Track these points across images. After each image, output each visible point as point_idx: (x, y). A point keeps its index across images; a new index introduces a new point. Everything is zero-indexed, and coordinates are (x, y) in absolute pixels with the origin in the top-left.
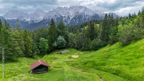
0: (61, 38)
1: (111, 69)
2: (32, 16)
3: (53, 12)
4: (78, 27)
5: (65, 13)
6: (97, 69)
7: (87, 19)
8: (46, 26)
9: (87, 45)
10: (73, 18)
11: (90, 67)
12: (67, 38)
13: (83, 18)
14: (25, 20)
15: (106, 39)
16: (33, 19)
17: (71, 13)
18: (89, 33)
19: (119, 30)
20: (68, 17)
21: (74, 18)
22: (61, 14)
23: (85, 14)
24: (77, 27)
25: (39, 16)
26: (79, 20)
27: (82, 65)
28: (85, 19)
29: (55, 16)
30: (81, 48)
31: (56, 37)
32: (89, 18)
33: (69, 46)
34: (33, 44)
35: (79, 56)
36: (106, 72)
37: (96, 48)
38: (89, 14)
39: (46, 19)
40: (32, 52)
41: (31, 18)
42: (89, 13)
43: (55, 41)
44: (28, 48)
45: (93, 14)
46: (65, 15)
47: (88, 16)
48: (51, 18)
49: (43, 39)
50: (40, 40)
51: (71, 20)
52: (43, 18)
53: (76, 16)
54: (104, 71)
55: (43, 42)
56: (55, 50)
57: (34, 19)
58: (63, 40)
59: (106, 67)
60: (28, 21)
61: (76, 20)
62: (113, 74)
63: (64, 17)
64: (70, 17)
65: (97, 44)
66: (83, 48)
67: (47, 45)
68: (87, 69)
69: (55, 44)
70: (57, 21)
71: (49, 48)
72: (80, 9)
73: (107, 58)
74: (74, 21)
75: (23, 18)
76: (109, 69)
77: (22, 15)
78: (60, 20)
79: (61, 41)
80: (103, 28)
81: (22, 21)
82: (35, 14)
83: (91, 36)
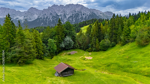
0: (68, 39)
1: (141, 71)
2: (25, 14)
3: (48, 10)
4: (77, 26)
5: (61, 11)
6: (125, 71)
7: (84, 18)
8: (41, 25)
9: (94, 45)
10: (69, 17)
11: (115, 69)
12: (74, 38)
13: (80, 17)
14: (18, 18)
15: (114, 39)
16: (26, 18)
17: (67, 11)
18: (96, 33)
19: (132, 31)
20: (64, 15)
21: (71, 17)
22: (57, 12)
23: (82, 12)
24: (75, 26)
25: (33, 14)
26: (76, 19)
27: (106, 67)
28: (82, 18)
29: (51, 14)
30: (88, 48)
31: (63, 38)
32: (86, 17)
33: (76, 46)
34: (42, 45)
35: (93, 58)
36: (136, 74)
37: (105, 49)
38: (86, 13)
39: (41, 17)
40: (43, 54)
41: (25, 16)
42: (86, 11)
43: (63, 42)
44: (39, 49)
45: (90, 13)
46: (61, 14)
47: (85, 15)
48: (46, 17)
49: (51, 40)
50: (49, 41)
51: (68, 19)
52: (37, 17)
53: (73, 15)
54: (134, 73)
55: (52, 43)
56: (62, 51)
57: (28, 18)
58: (70, 41)
59: (134, 68)
60: (21, 19)
61: (73, 19)
62: (145, 76)
63: (60, 15)
64: (67, 16)
65: (106, 44)
66: (90, 48)
67: (56, 46)
68: (113, 71)
69: (63, 45)
70: (53, 20)
71: (57, 49)
72: (77, 7)
73: (127, 59)
74: (70, 19)
75: (16, 17)
76: (139, 72)
77: (14, 13)
78: (56, 18)
79: (69, 42)
80: (110, 29)
81: (15, 19)
82: (29, 12)
83: (98, 37)
